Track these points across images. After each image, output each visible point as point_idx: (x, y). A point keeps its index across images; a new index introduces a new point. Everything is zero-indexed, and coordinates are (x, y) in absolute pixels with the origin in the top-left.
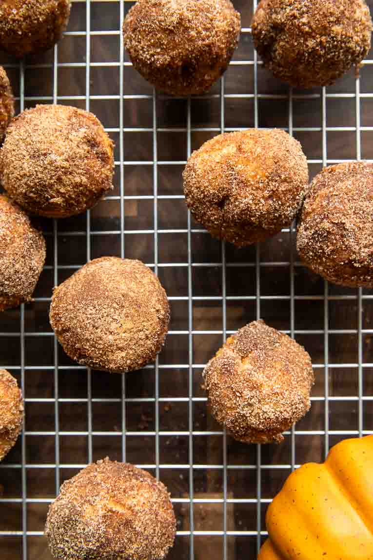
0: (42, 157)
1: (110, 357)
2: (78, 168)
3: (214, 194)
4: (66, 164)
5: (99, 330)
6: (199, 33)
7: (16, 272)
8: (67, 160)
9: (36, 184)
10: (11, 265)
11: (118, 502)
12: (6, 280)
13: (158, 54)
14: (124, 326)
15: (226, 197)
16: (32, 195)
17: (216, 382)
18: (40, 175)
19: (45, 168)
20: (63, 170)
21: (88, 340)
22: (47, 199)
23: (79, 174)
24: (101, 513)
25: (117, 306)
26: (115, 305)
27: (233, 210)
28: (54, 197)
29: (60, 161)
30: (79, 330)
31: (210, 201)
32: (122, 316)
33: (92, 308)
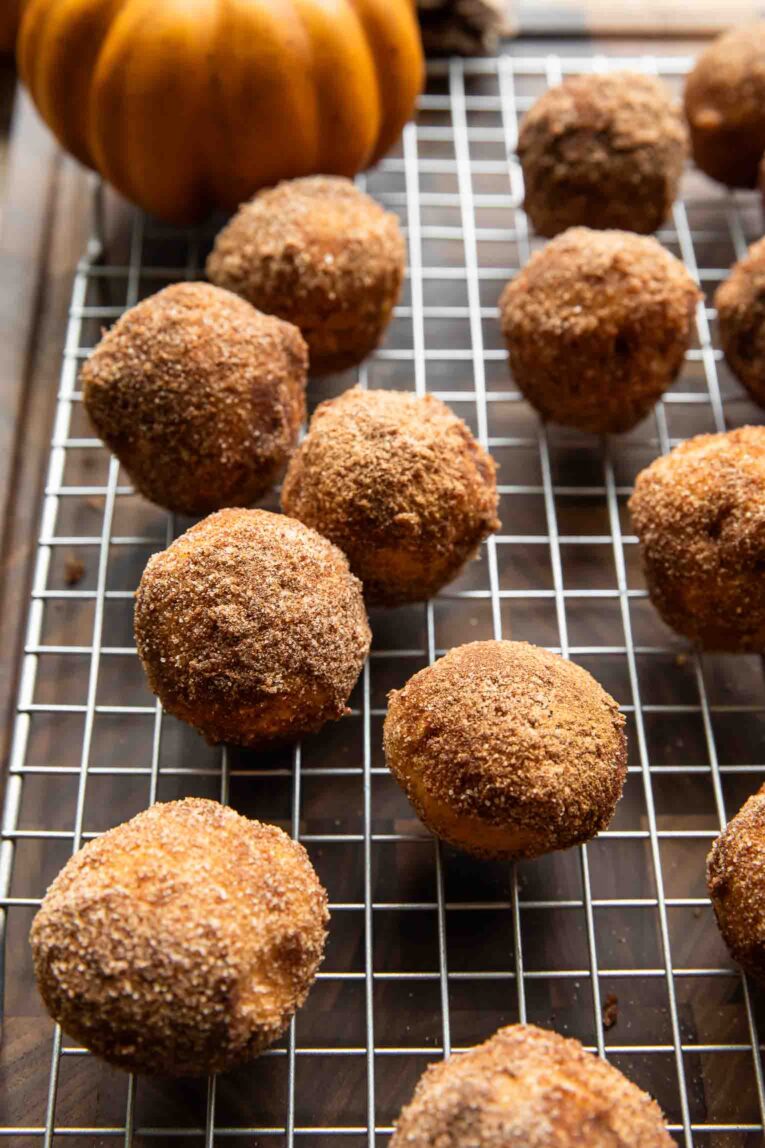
0: (388, 437)
1: (533, 774)
2: (448, 466)
3: (701, 508)
4: (428, 453)
5: (509, 717)
6: (645, 282)
7: (332, 629)
8: (431, 448)
9: (374, 480)
10: (325, 612)
11: (571, 1075)
12: (314, 637)
13: (576, 315)
14: (556, 715)
15: (726, 512)
16: (364, 502)
17: (749, 844)
18: (384, 465)
19: (394, 455)
20: (424, 462)
21: (485, 738)
22: (392, 513)
23: (449, 474)
24: (538, 1090)
25: (540, 682)
26: (534, 679)
27: (742, 531)
28: (405, 511)
29: (419, 447)
30: (465, 722)
31: (693, 524)
32: (551, 698)
33: (490, 682)
